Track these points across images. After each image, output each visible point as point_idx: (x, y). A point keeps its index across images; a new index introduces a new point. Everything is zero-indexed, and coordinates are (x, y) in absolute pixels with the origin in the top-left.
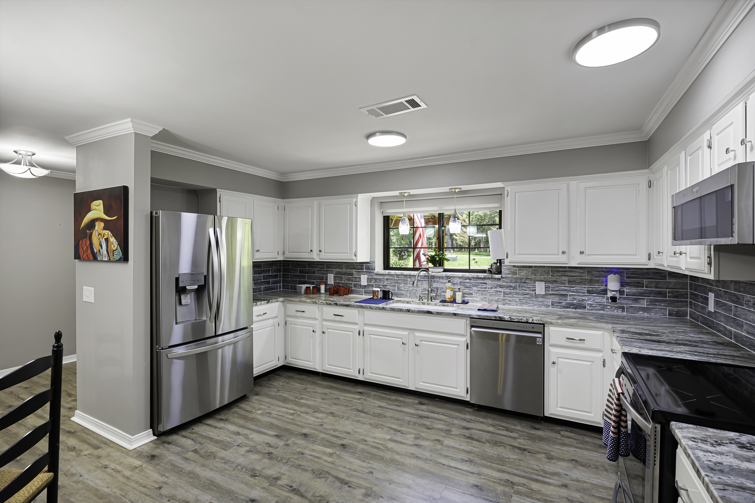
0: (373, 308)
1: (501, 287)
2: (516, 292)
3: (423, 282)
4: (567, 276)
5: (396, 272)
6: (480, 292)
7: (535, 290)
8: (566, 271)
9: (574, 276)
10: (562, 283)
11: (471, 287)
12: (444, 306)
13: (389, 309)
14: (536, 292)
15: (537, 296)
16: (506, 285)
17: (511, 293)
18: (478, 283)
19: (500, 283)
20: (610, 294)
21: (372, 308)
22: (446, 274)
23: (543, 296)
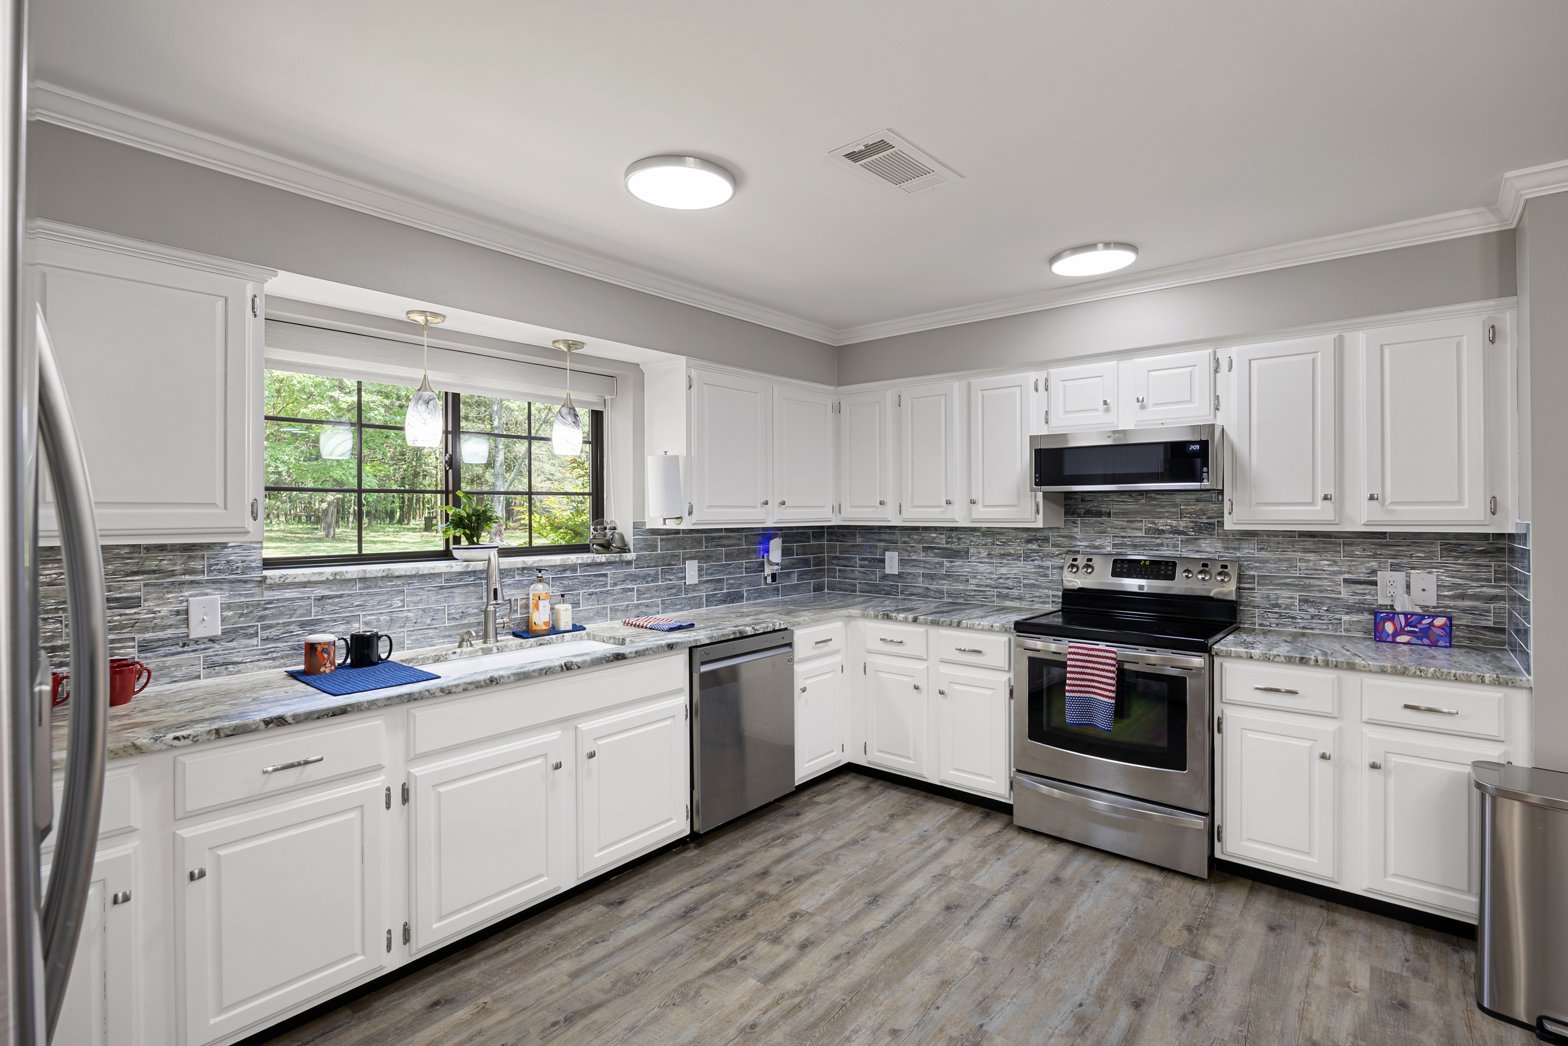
0: (454, 690)
1: (634, 578)
2: (657, 586)
3: (453, 590)
4: (724, 546)
5: (364, 571)
6: (593, 596)
7: (685, 578)
8: (720, 538)
9: (731, 546)
10: (718, 559)
11: (576, 586)
12: (541, 644)
13: (512, 678)
14: (687, 581)
15: (688, 589)
16: (641, 574)
17: (648, 589)
18: (589, 576)
19: (632, 570)
20: (768, 570)
21: (450, 693)
22: (524, 562)
23: (694, 587)
